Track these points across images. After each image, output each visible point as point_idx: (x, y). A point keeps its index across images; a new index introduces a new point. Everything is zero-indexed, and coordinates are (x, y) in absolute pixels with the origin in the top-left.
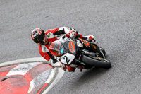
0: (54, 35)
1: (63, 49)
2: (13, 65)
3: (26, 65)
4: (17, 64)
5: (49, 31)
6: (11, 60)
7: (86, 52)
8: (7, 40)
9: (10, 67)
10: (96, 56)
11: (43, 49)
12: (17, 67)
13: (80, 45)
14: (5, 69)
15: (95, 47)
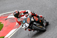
1: (24, 21)
2: (10, 13)
7: (35, 23)
10: (39, 26)
11: (18, 20)
13: (32, 20)
14: (7, 15)
15: (40, 21)
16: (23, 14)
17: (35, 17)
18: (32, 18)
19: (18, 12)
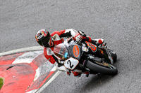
0: (60, 37)
2: (19, 53)
3: (31, 54)
4: (23, 52)
5: (55, 33)
6: (17, 48)
7: (91, 57)
8: (13, 29)
9: (16, 55)
10: (102, 62)
12: (23, 55)
13: (85, 49)
14: (11, 57)
15: (102, 52)
16: (58, 39)
17: (88, 43)
18: (84, 45)
19: (46, 34)
